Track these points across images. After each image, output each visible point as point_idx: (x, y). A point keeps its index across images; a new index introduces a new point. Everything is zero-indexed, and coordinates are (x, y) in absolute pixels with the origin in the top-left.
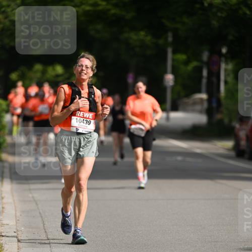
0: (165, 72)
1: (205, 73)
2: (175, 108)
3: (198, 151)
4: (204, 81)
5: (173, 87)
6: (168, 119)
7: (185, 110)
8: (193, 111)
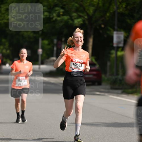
0: (38, 48)
1: (55, 49)
2: (42, 63)
3: (52, 82)
4: (55, 52)
5: (42, 55)
6: (39, 68)
7: (47, 64)
8: (50, 65)
